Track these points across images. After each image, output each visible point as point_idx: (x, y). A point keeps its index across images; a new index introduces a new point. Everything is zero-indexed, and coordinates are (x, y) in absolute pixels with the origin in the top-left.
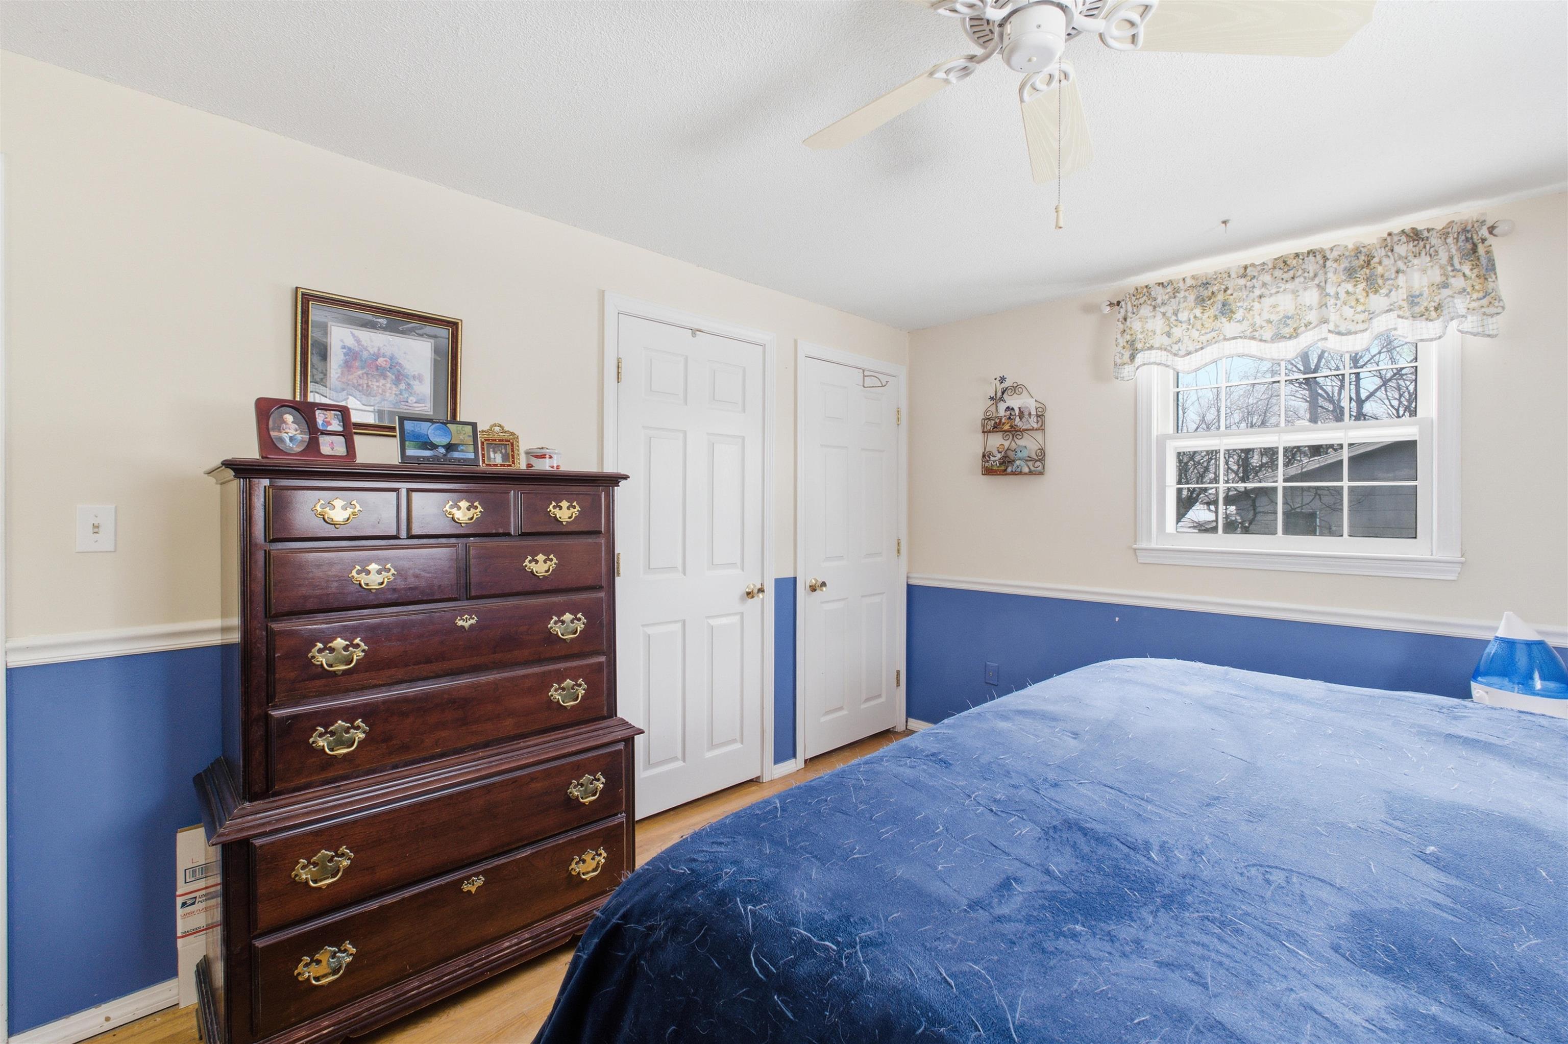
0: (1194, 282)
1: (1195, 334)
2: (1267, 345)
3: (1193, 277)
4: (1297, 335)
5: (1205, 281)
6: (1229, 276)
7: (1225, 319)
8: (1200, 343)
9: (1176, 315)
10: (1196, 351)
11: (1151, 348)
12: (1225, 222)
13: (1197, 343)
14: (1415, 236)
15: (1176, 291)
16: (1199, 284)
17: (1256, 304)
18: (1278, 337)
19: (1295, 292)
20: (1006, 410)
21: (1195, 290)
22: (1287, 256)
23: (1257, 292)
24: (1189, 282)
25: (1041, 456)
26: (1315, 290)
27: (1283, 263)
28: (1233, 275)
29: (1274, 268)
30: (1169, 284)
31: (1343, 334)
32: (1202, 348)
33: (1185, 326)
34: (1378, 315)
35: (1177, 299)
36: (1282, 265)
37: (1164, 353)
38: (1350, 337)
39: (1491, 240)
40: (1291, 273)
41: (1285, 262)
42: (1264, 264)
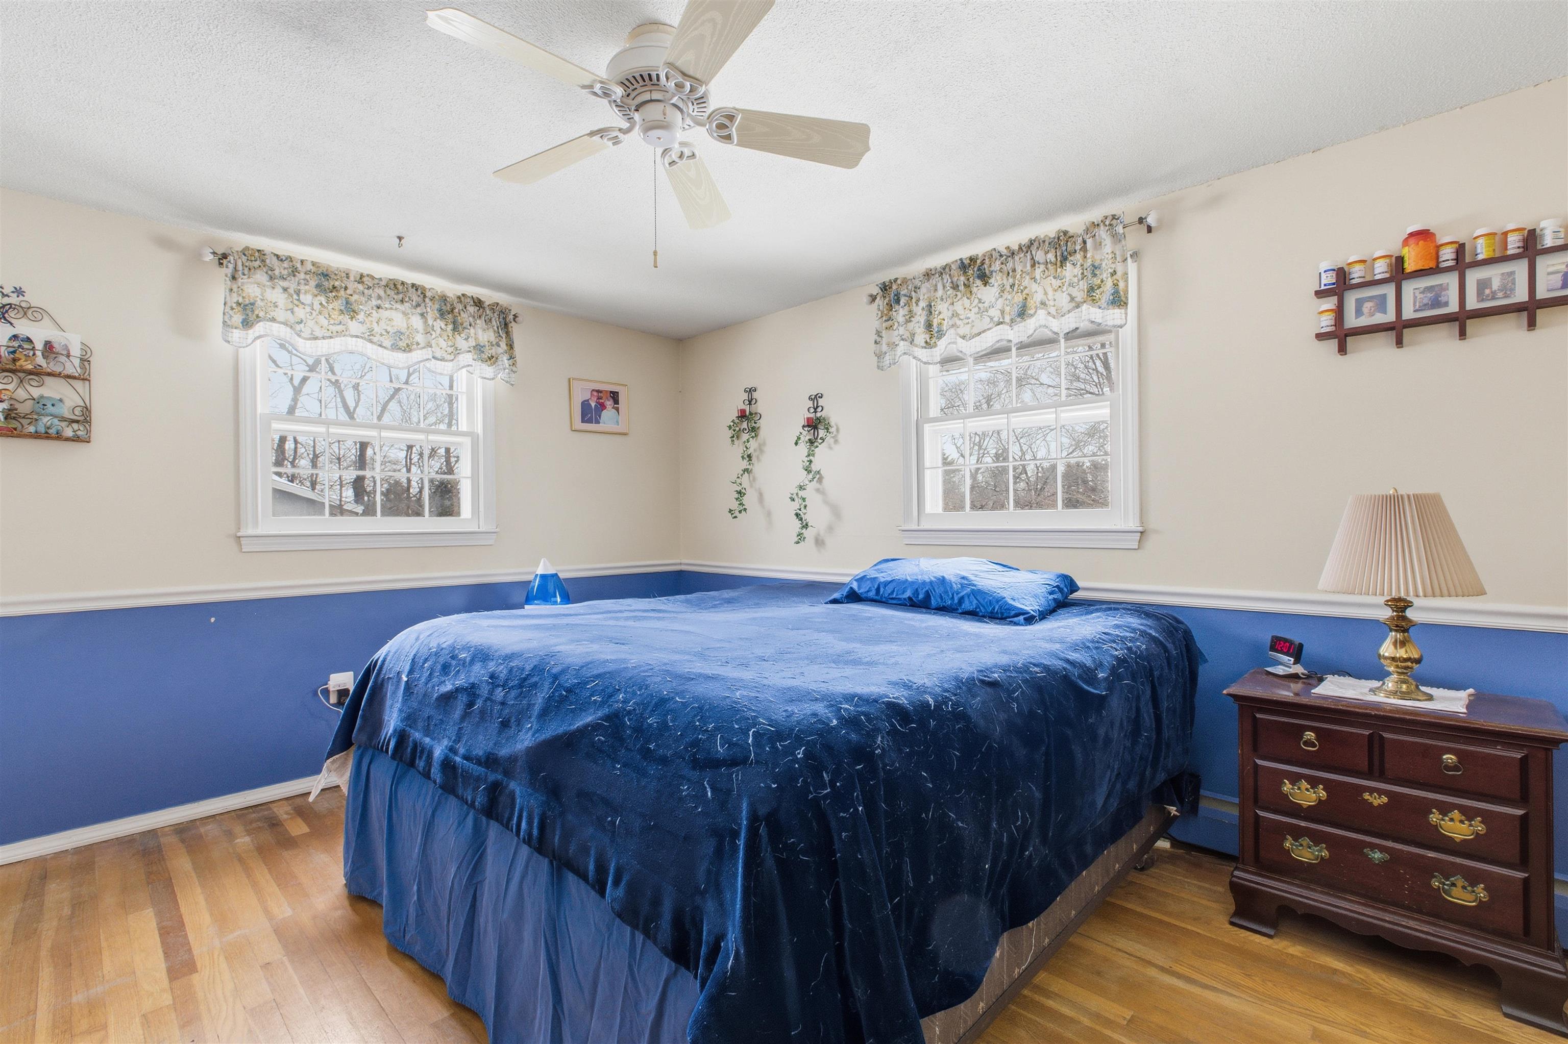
0: (313, 269)
1: (323, 321)
2: (386, 351)
3: (314, 264)
4: (410, 351)
5: (325, 273)
6: (348, 278)
7: (348, 317)
8: (330, 332)
9: (298, 295)
10: (324, 338)
11: (273, 320)
12: (400, 238)
13: (326, 331)
14: (478, 303)
15: (294, 272)
16: (319, 272)
17: (374, 312)
18: (395, 347)
19: (405, 314)
20: (10, 339)
21: (316, 278)
22: (397, 280)
23: (374, 302)
24: (309, 267)
25: (84, 417)
26: (419, 317)
27: (394, 286)
28: (352, 278)
29: (387, 286)
30: (286, 259)
31: (438, 359)
32: (331, 337)
33: (308, 309)
34: (463, 353)
35: (297, 279)
36: (392, 286)
37: (288, 329)
38: (443, 363)
39: (513, 324)
40: (400, 296)
41: (395, 285)
42: (380, 279)
